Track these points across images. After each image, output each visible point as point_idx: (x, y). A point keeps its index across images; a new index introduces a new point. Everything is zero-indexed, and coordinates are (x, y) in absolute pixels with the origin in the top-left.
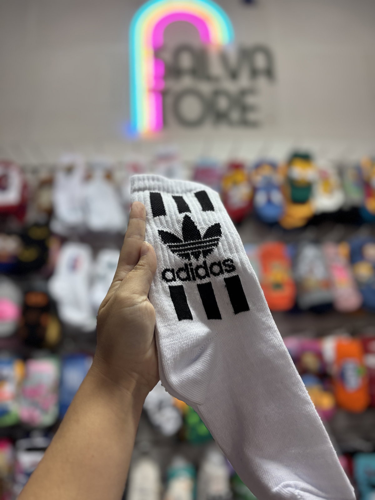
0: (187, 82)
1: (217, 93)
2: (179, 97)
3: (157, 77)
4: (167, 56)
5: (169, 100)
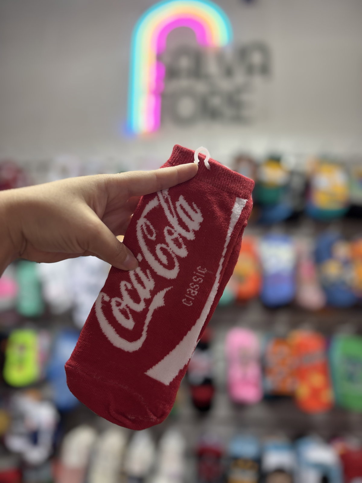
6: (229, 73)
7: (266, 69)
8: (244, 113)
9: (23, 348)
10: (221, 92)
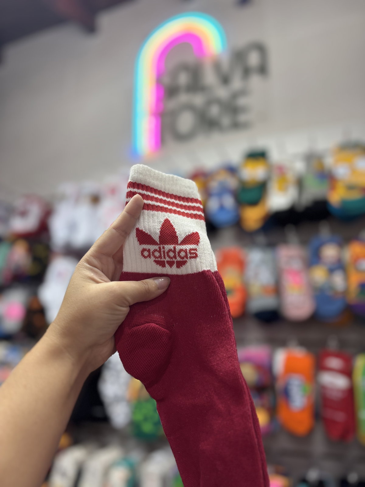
6: (225, 80)
7: (263, 70)
8: (242, 118)
10: (218, 101)
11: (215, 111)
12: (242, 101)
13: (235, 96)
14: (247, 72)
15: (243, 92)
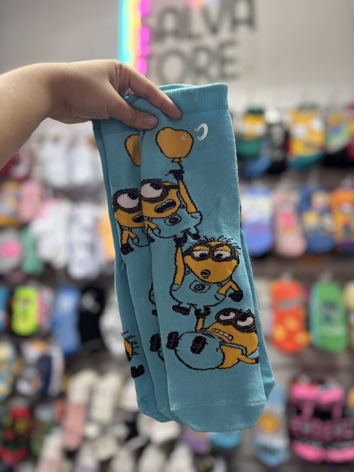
0: (170, 43)
1: (197, 50)
2: (162, 59)
3: (144, 43)
4: (152, 22)
5: (153, 63)
6: (214, 30)
7: (251, 22)
8: (230, 69)
9: (26, 301)
10: (206, 49)
11: (203, 59)
12: (229, 52)
13: (223, 46)
14: (235, 23)
15: (231, 43)
